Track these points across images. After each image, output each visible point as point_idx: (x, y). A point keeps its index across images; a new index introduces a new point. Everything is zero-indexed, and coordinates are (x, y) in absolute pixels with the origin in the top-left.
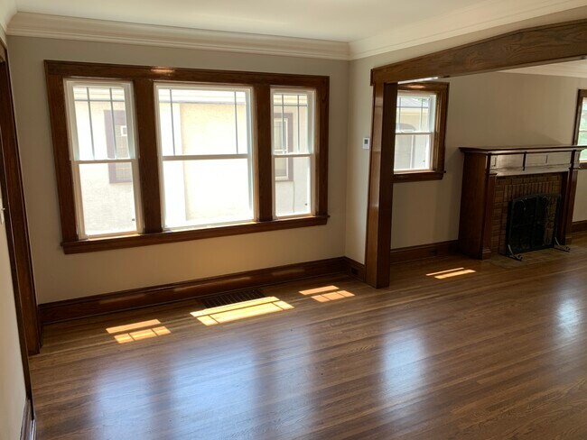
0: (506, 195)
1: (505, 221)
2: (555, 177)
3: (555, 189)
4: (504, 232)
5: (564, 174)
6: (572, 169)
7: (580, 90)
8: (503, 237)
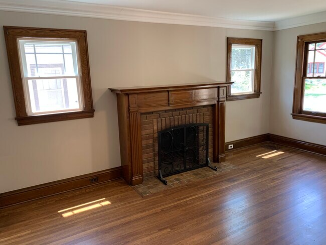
0: (155, 128)
1: (156, 149)
2: (206, 109)
3: (207, 119)
4: (157, 158)
5: (213, 106)
6: (218, 101)
7: (228, 38)
8: (157, 162)
